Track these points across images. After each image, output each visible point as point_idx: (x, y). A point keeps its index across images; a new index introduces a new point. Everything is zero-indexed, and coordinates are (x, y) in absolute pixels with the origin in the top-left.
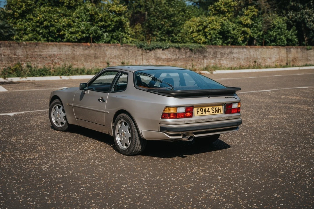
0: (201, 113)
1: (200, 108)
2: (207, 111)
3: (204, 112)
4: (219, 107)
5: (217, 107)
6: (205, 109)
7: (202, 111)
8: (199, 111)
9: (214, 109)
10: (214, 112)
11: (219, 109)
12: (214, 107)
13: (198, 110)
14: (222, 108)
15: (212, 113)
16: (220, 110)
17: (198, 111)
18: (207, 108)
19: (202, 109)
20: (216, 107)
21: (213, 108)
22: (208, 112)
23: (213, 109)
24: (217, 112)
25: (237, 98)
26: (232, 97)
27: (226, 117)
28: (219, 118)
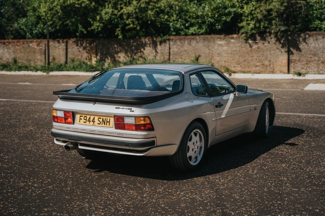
0: (84, 122)
1: (84, 116)
2: (91, 119)
3: (88, 121)
4: (108, 118)
5: (106, 118)
7: (86, 120)
9: (101, 120)
10: (100, 124)
11: (108, 120)
12: (102, 118)
14: (112, 120)
15: (98, 124)
16: (109, 122)
17: (80, 119)
18: (92, 118)
19: (86, 117)
20: (104, 118)
21: (100, 118)
22: (92, 121)
23: (99, 119)
24: (105, 125)
25: (133, 111)
26: (127, 109)
27: (113, 133)
28: (104, 132)
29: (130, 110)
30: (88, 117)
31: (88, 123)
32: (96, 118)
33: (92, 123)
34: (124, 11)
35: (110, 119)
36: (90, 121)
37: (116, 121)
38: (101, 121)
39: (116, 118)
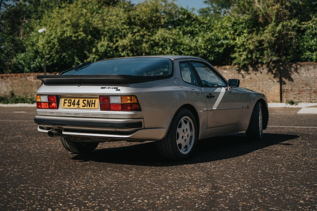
0: (68, 106)
1: (68, 99)
2: (76, 103)
3: (73, 104)
4: (94, 100)
5: (91, 100)
6: (75, 101)
7: (70, 103)
8: (66, 103)
10: (85, 106)
11: (93, 102)
12: (87, 100)
13: (66, 101)
14: (97, 101)
15: (83, 106)
16: (94, 104)
18: (77, 100)
19: (71, 100)
20: (89, 100)
21: (85, 100)
22: (77, 104)
23: (84, 102)
24: (90, 107)
25: (119, 90)
26: (113, 88)
27: (99, 114)
28: (89, 114)
29: (116, 89)
30: (73, 100)
31: (72, 106)
32: (81, 100)
33: (76, 106)
34: (119, 44)
35: (95, 100)
36: (75, 104)
37: (101, 101)
38: (86, 103)
39: (101, 98)
